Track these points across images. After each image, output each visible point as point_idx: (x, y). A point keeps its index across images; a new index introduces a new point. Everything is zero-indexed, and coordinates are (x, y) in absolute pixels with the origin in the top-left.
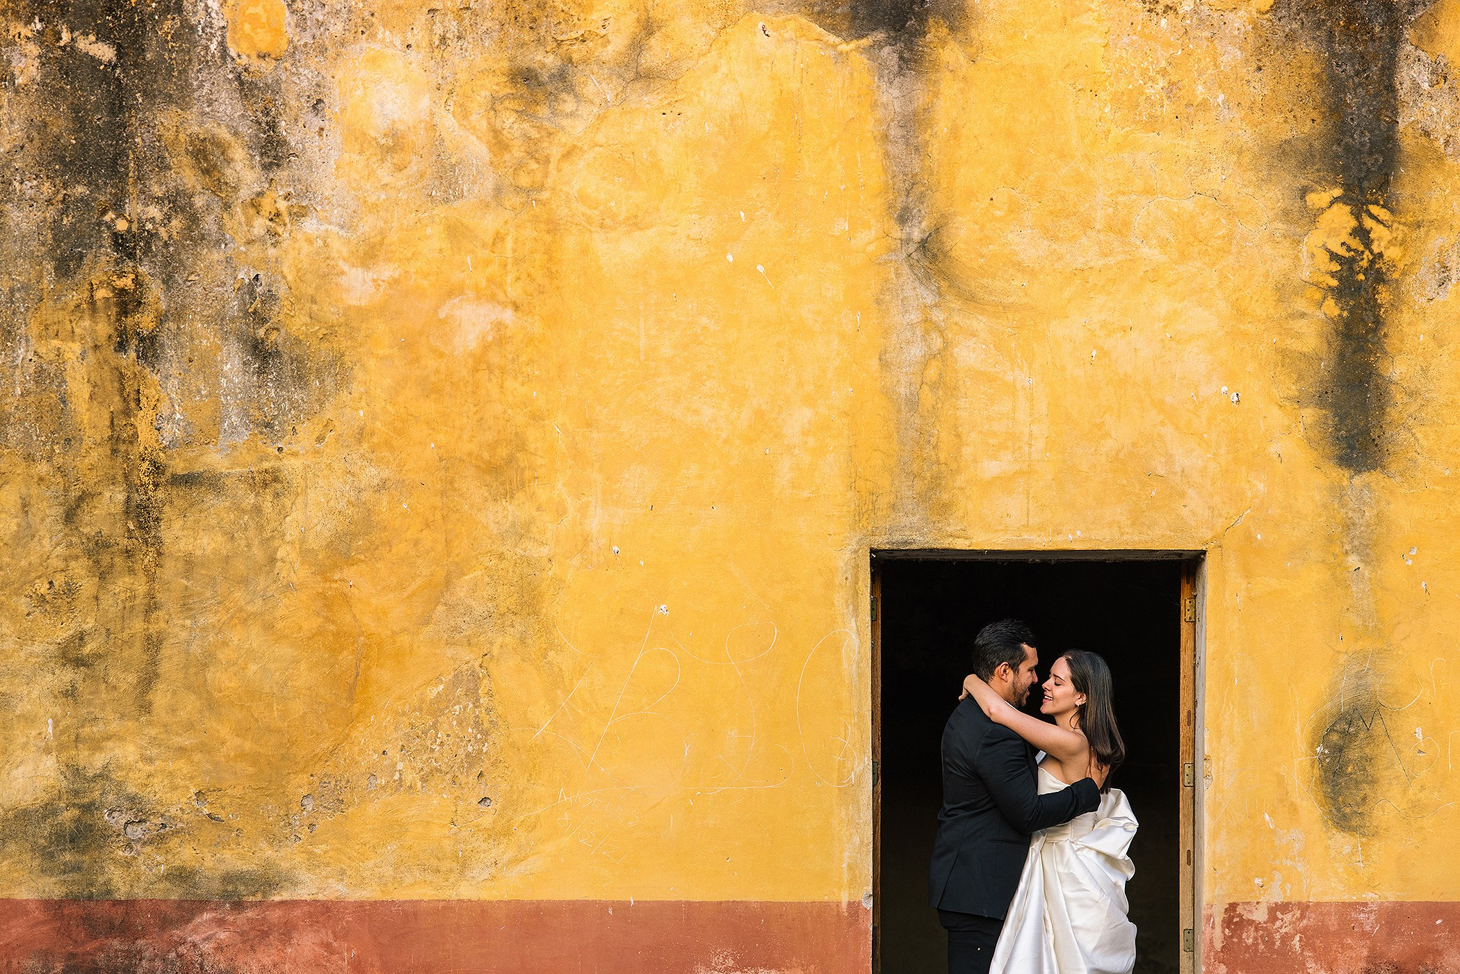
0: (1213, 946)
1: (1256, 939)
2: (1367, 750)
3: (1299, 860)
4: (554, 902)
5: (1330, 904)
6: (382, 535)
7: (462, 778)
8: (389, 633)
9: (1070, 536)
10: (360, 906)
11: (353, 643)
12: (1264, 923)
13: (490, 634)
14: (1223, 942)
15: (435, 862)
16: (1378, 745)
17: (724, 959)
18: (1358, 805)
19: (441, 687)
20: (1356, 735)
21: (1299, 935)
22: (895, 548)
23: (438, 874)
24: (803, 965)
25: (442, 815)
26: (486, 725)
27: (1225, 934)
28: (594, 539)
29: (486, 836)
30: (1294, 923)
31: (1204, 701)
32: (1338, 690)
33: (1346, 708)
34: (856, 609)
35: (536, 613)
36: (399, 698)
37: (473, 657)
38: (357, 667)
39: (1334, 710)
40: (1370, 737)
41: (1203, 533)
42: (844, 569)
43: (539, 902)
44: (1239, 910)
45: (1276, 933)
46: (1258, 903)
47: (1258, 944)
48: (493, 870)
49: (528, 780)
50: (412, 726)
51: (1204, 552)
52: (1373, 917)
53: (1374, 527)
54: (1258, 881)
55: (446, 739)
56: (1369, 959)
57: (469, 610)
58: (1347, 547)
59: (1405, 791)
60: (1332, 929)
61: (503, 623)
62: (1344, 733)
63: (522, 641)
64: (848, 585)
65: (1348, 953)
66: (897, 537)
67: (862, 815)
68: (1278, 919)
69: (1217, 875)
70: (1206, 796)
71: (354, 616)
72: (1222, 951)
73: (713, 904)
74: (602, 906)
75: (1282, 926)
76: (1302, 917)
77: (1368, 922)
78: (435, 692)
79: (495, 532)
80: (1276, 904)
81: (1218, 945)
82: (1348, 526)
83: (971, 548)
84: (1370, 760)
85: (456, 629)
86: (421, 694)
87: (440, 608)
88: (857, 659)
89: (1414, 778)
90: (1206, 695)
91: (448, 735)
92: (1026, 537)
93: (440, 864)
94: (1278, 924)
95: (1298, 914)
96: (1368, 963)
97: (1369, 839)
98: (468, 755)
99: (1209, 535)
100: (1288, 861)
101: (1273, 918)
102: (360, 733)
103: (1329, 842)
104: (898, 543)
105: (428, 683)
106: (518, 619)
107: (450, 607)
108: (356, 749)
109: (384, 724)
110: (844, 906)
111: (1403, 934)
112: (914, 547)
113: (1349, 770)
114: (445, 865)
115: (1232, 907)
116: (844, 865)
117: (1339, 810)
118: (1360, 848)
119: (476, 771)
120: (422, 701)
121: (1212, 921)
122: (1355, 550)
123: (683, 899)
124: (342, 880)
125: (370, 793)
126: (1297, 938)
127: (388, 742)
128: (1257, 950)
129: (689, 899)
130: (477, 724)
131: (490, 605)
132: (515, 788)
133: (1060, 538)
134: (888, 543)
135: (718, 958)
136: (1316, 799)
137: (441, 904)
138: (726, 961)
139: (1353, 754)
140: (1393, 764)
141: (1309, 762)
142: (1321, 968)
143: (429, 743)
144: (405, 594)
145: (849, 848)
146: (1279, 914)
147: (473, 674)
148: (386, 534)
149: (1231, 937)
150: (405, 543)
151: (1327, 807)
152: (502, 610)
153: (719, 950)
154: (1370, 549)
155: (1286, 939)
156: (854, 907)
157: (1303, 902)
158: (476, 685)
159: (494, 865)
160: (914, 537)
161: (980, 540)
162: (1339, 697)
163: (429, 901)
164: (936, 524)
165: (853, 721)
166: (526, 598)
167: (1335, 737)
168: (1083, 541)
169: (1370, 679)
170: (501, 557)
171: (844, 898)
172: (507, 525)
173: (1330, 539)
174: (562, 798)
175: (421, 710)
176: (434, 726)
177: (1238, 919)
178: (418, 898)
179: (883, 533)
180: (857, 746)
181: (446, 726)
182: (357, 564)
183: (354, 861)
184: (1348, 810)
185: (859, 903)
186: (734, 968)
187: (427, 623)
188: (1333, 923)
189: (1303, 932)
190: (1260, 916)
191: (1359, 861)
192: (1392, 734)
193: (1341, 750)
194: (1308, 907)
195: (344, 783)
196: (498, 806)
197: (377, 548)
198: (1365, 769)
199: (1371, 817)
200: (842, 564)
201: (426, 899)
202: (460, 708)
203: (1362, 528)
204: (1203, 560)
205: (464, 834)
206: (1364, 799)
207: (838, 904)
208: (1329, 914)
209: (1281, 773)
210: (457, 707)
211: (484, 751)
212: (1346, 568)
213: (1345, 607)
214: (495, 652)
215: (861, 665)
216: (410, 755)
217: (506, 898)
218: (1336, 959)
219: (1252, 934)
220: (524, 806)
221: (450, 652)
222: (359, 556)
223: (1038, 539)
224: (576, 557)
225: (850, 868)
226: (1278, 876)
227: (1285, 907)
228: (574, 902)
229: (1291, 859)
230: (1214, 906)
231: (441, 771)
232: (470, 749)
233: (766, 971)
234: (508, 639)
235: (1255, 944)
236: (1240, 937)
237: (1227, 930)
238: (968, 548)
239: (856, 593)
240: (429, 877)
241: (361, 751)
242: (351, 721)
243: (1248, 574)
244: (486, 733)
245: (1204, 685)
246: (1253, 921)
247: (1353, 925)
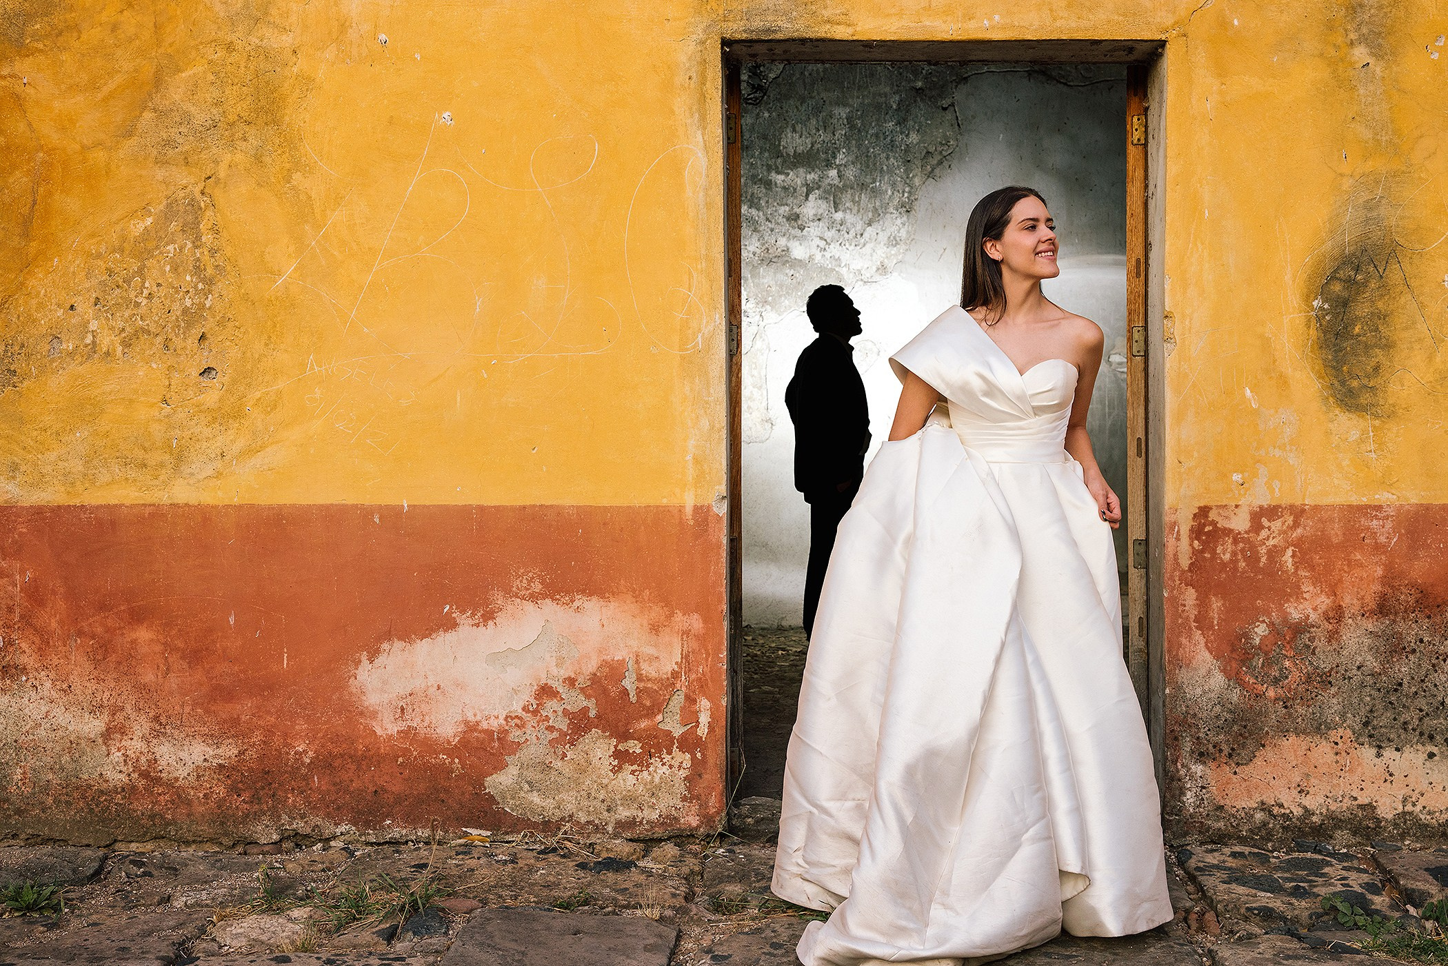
0: (1178, 564)
1: (1234, 554)
2: (1380, 305)
3: (1291, 450)
4: (302, 507)
5: (1332, 507)
6: (68, 16)
7: (177, 342)
8: (78, 147)
9: (985, 22)
10: (37, 512)
11: (29, 161)
12: (1246, 532)
13: (215, 150)
14: (1191, 558)
15: (139, 454)
16: (1394, 298)
17: (529, 582)
18: (1368, 377)
19: (149, 221)
20: (1365, 284)
21: (1291, 548)
22: (754, 37)
23: (144, 469)
24: (634, 591)
25: (150, 390)
26: (210, 271)
27: (1193, 548)
28: (354, 25)
29: (210, 418)
30: (1285, 532)
31: (1163, 241)
32: (1341, 225)
33: (1352, 248)
34: (703, 118)
35: (276, 122)
36: (93, 235)
37: (193, 181)
38: (34, 192)
39: (1336, 252)
40: (1384, 287)
41: (1161, 17)
42: (687, 65)
43: (281, 507)
44: (1212, 515)
45: (1261, 546)
46: (1237, 506)
47: (1237, 561)
48: (219, 464)
49: (267, 345)
50: (110, 272)
51: (1162, 44)
52: (1389, 524)
53: (1389, 10)
54: (1237, 477)
55: (156, 290)
56: (1387, 580)
57: (187, 118)
58: (1353, 36)
59: (1430, 358)
60: (1335, 541)
61: (233, 135)
62: (1350, 282)
63: (258, 159)
64: (692, 86)
65: (1358, 572)
66: (757, 24)
67: (712, 391)
68: (1263, 527)
69: (1183, 470)
70: (1168, 365)
71: (30, 125)
72: (1190, 570)
73: (513, 508)
74: (366, 513)
75: (1268, 537)
76: (1296, 524)
77: (1383, 531)
78: (141, 227)
79: (222, 14)
80: (1261, 507)
81: (1185, 563)
82: (1353, 8)
83: (855, 38)
84: (1384, 317)
85: (168, 143)
86: (122, 230)
87: (148, 115)
88: (704, 184)
89: (1443, 341)
90: (1167, 231)
91: (159, 285)
92: (928, 23)
93: (147, 456)
94: (1264, 533)
95: (1290, 520)
96: (1383, 585)
97: (1383, 422)
98: (185, 311)
99: (1169, 21)
100: (1277, 450)
101: (1256, 527)
102: (39, 282)
103: (1331, 425)
104: (758, 31)
105: (132, 214)
106: (251, 131)
107: (161, 114)
108: (34, 302)
109: (72, 269)
110: (689, 510)
111: (1429, 546)
112: (779, 36)
113: (1357, 330)
114: (154, 458)
115: (1204, 511)
116: (689, 457)
117: (1343, 383)
118: (1371, 434)
119: (196, 332)
120: (124, 239)
121: (1176, 530)
122: (1363, 40)
123: (474, 502)
124: (14, 478)
125: (53, 361)
126: (1289, 552)
127: (78, 293)
128: (1235, 569)
129: (482, 503)
130: (198, 269)
131: (215, 112)
132: (249, 354)
133: (972, 25)
134: (745, 31)
135: (521, 581)
136: (1313, 368)
137: (148, 510)
138: (532, 584)
139: (1362, 309)
140: (1414, 323)
141: (1303, 320)
142: (1322, 591)
143: (132, 295)
144: (100, 96)
145: (695, 435)
146: (1265, 521)
147: (193, 203)
148: (73, 15)
149: (1202, 551)
150: (99, 28)
151: (1327, 379)
152: (232, 118)
153: (522, 571)
154: (1383, 38)
155: (1274, 553)
156: (702, 512)
157: (1296, 504)
158: (197, 218)
159: (219, 458)
160: (780, 23)
161: (866, 27)
162: (1343, 233)
163: (132, 506)
164: (809, 7)
165: (699, 267)
166: (263, 103)
167: (1337, 287)
168: (1003, 28)
169: (1383, 211)
170: (230, 47)
171: (689, 501)
172: (239, 5)
173: (1330, 26)
174: (312, 368)
175: (122, 250)
176: (140, 272)
177: (1211, 528)
178: (116, 502)
179: (739, 17)
180: (706, 300)
181: (155, 273)
182: (32, 54)
183: (29, 452)
184: (1355, 383)
185: (709, 507)
186: (541, 594)
187: (130, 134)
188: (1336, 533)
189: (1298, 544)
190: (1240, 523)
191: (1371, 451)
192: (1413, 283)
193: (1345, 303)
194: (1303, 511)
195: (17, 348)
196: (226, 379)
197: (60, 34)
198: (1377, 330)
199: (1386, 392)
200: (683, 58)
201: (127, 502)
202: (175, 248)
203: (1372, 11)
204: (1161, 55)
205: (181, 415)
206: (1377, 369)
207: (681, 509)
208: (1332, 520)
209: (1267, 335)
210: (170, 248)
211: (207, 306)
212: (1352, 64)
213: (1350, 116)
214: (222, 174)
215: (710, 192)
216: (106, 312)
217: (236, 501)
218: (1340, 581)
219: (1230, 547)
220: (261, 378)
221: (160, 174)
222: (36, 45)
223: (944, 27)
224: (330, 48)
225: (697, 461)
226: (1262, 470)
227: (1272, 512)
228: (327, 508)
229: (1279, 447)
230: (1179, 511)
231: (149, 333)
232: (188, 303)
233: (585, 598)
234: (239, 157)
235: (1234, 561)
236: (1214, 552)
237: (1196, 542)
238: (851, 38)
239: (703, 98)
240: (132, 473)
241: (41, 306)
242: (27, 266)
243: (1221, 71)
244: (210, 282)
245: (1163, 220)
246: (1231, 531)
247: (1363, 535)
